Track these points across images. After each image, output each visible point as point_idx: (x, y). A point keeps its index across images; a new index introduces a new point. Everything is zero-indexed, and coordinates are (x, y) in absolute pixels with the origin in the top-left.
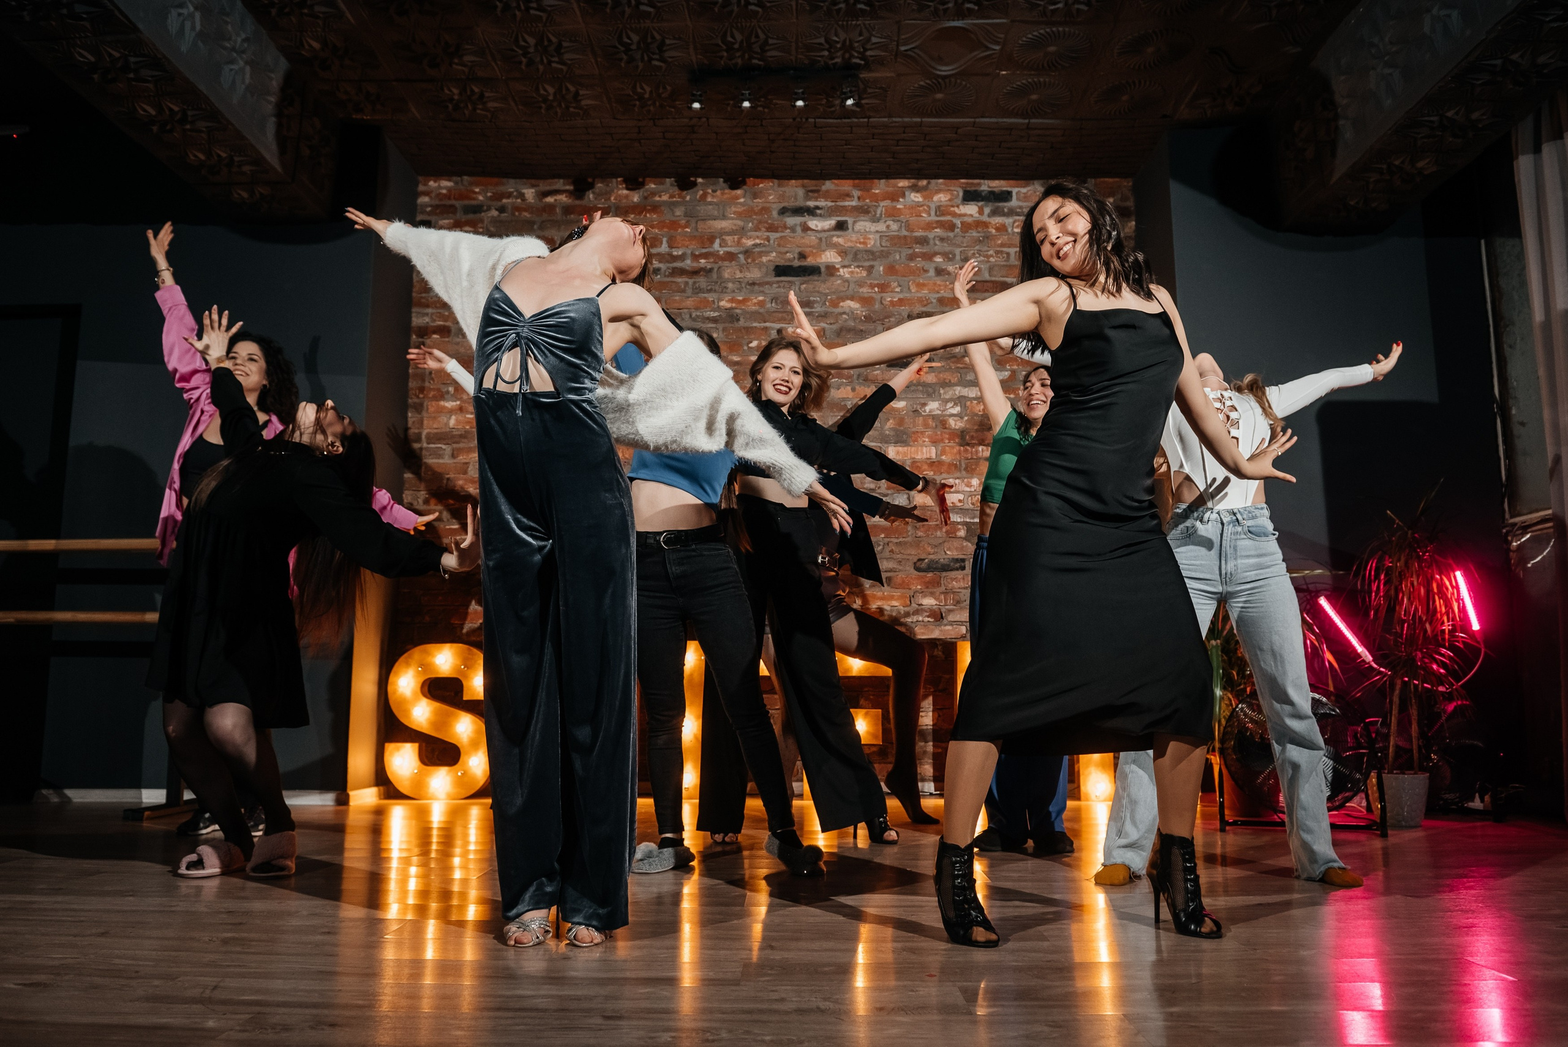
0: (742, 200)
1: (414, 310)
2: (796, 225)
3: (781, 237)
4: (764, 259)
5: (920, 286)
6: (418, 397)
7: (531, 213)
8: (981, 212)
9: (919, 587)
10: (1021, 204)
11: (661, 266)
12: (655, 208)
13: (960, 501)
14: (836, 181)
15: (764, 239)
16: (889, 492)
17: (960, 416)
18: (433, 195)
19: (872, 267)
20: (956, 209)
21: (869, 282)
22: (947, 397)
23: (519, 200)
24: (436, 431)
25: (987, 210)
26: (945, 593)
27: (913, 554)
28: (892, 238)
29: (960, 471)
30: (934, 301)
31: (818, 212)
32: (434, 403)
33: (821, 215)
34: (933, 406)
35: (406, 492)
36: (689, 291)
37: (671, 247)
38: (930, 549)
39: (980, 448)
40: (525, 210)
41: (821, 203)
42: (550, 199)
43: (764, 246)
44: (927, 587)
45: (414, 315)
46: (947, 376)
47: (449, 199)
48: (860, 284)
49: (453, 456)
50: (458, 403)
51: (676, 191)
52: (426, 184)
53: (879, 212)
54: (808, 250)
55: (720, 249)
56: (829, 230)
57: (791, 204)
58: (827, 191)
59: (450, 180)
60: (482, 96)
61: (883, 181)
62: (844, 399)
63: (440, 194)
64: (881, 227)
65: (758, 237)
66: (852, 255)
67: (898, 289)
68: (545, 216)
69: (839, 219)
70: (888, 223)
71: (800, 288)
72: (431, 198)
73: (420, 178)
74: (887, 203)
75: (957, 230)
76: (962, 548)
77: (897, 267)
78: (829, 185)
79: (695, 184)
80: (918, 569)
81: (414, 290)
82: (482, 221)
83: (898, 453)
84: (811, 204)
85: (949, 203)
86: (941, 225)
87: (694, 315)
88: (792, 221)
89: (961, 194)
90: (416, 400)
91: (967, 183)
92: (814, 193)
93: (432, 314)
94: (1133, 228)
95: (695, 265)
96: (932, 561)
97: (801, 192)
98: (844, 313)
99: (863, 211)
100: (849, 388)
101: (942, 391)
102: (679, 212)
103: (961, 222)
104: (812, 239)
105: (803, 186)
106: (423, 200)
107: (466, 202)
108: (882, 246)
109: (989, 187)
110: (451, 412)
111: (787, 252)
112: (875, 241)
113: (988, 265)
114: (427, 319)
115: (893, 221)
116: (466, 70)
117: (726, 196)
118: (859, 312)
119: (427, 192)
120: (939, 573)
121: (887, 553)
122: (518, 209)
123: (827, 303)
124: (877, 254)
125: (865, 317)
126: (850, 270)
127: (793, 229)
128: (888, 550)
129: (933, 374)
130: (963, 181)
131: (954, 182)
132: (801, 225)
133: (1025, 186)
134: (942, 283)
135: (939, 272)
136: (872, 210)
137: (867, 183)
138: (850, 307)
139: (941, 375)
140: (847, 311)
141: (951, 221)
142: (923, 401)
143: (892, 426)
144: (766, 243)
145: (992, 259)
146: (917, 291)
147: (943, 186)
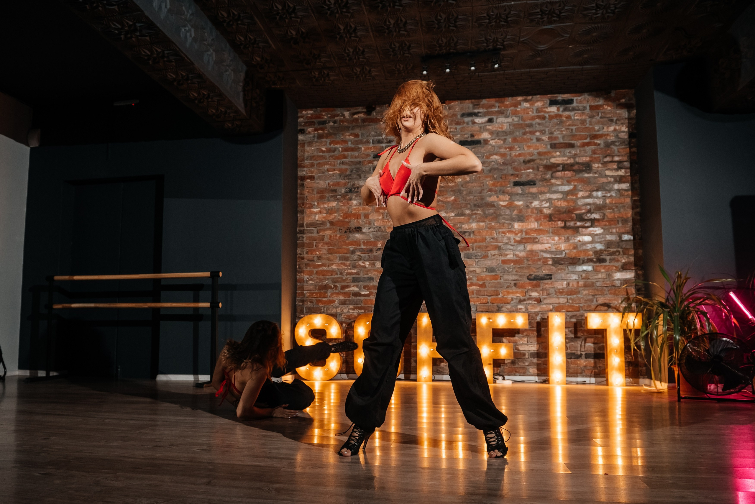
1: (299, 169)
2: (469, 121)
3: (462, 128)
5: (529, 147)
6: (302, 207)
7: (348, 123)
8: (558, 110)
9: (530, 288)
10: (578, 105)
13: (549, 247)
14: (488, 100)
15: (454, 129)
16: (515, 244)
17: (549, 208)
18: (305, 117)
19: (505, 139)
20: (546, 109)
21: (504, 146)
22: (543, 199)
23: (342, 118)
24: (310, 222)
25: (561, 109)
26: (542, 290)
27: (527, 272)
28: (514, 125)
29: (549, 233)
30: (536, 154)
31: (480, 114)
32: (309, 210)
33: (481, 116)
34: (536, 203)
35: (298, 249)
38: (535, 270)
39: (559, 222)
40: (345, 122)
41: (481, 110)
42: (356, 116)
43: (454, 132)
44: (534, 288)
45: (298, 171)
46: (543, 189)
47: (312, 119)
48: (500, 147)
49: (318, 233)
50: (319, 209)
52: (301, 113)
53: (508, 113)
54: (475, 133)
56: (485, 123)
57: (466, 111)
58: (484, 105)
59: (312, 110)
60: (328, 74)
61: (510, 98)
62: (493, 202)
63: (308, 117)
64: (510, 120)
66: (496, 134)
67: (518, 149)
68: (354, 124)
69: (490, 117)
70: (513, 118)
72: (304, 119)
73: (299, 110)
74: (512, 108)
75: (547, 119)
76: (550, 269)
77: (518, 138)
78: (484, 102)
80: (529, 279)
81: (298, 160)
82: (326, 128)
83: (519, 226)
84: (476, 111)
85: (543, 107)
86: (539, 117)
88: (467, 119)
89: (548, 102)
90: (301, 209)
91: (551, 97)
92: (476, 106)
93: (306, 170)
94: (635, 113)
96: (536, 276)
97: (471, 106)
98: (493, 161)
99: (501, 113)
100: (495, 196)
101: (540, 196)
103: (549, 116)
104: (476, 127)
105: (472, 103)
106: (301, 120)
107: (319, 120)
108: (510, 129)
109: (562, 97)
110: (316, 213)
111: (465, 134)
112: (507, 126)
113: (562, 135)
114: (304, 173)
115: (516, 116)
116: (322, 64)
118: (500, 161)
119: (302, 117)
120: (539, 281)
121: (514, 272)
122: (342, 121)
123: (485, 157)
124: (508, 133)
125: (503, 163)
126: (495, 141)
127: (468, 124)
128: (515, 270)
129: (536, 188)
130: (549, 95)
131: (546, 96)
132: (471, 121)
133: (580, 96)
134: (540, 145)
135: (538, 140)
136: (505, 112)
137: (503, 99)
138: (495, 158)
139: (540, 189)
140: (494, 160)
141: (543, 115)
142: (531, 201)
143: (516, 213)
144: (455, 130)
145: (564, 133)
146: (528, 150)
147: (539, 99)
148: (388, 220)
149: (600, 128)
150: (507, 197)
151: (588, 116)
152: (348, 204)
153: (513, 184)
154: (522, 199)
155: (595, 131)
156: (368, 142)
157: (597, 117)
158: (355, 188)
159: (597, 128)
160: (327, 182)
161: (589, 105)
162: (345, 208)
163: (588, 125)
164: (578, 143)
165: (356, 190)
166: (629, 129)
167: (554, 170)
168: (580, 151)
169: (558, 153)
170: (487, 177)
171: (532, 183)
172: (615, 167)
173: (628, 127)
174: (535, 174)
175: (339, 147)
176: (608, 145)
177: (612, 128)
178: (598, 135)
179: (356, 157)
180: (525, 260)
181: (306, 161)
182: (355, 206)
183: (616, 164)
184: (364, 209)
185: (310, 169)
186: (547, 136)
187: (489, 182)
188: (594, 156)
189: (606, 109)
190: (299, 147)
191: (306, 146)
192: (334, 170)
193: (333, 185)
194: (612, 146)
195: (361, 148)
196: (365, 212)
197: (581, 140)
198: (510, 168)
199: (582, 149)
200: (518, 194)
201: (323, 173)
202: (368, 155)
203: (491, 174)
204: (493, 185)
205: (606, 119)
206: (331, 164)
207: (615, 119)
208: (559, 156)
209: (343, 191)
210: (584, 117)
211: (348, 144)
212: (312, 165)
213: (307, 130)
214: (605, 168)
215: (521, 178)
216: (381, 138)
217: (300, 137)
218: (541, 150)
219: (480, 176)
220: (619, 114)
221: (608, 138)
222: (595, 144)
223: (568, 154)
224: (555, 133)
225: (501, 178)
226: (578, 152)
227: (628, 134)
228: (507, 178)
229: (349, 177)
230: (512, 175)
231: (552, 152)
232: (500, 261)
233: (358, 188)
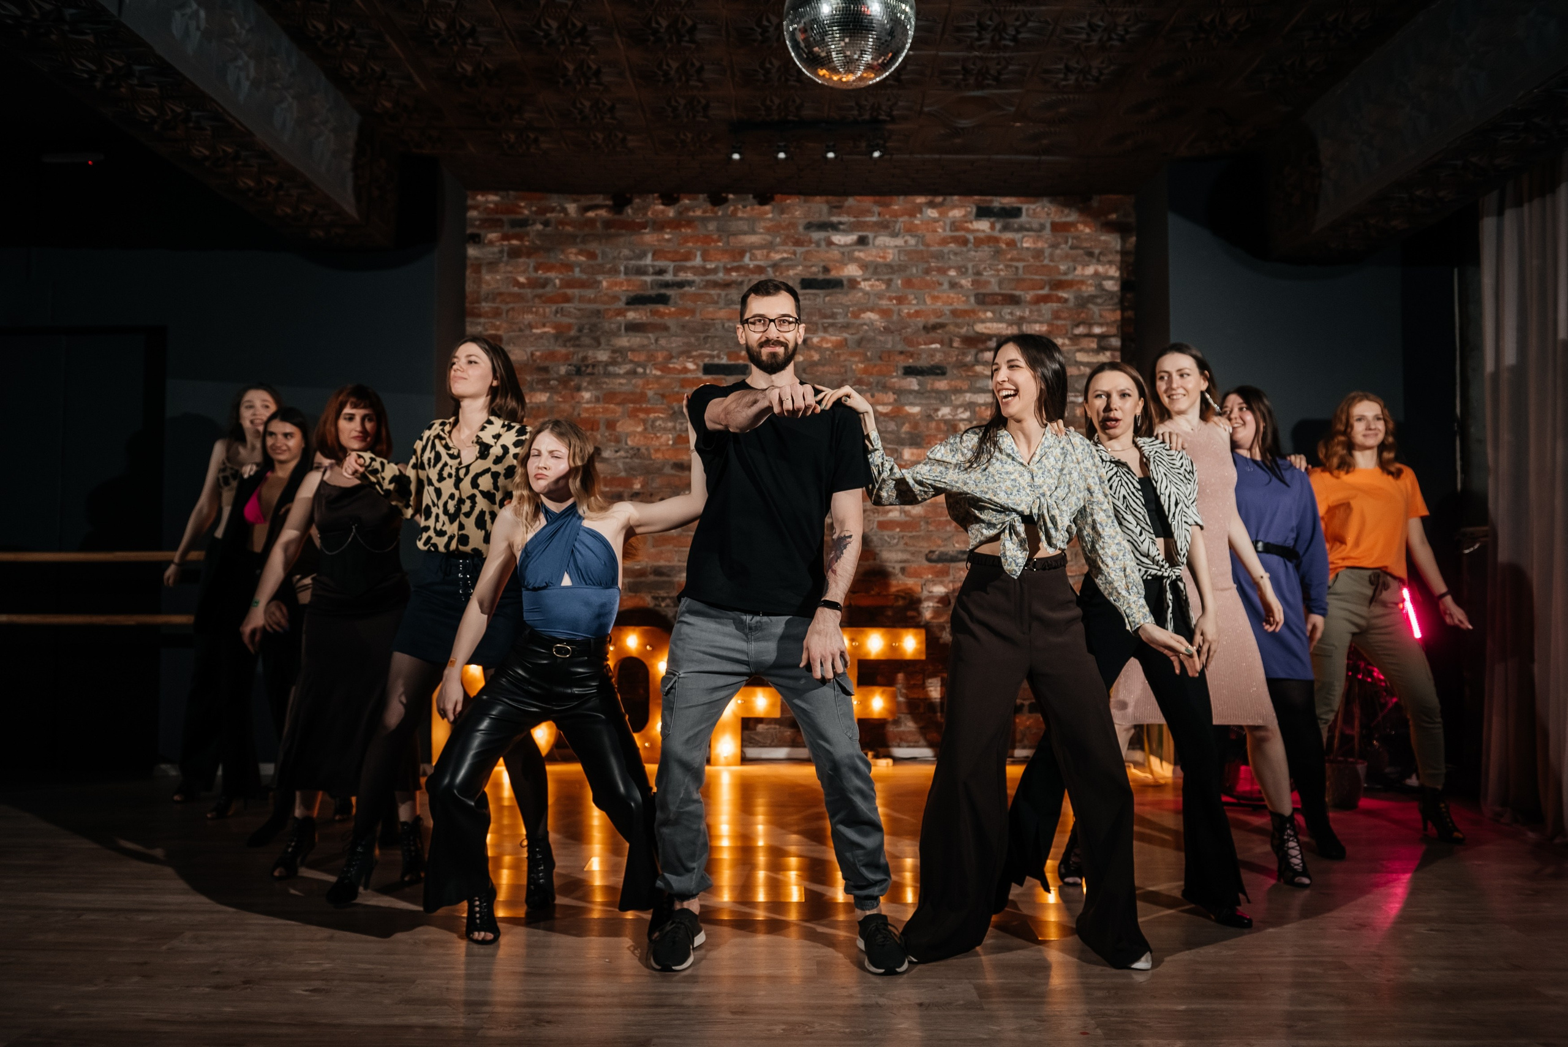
0: (770, 216)
1: (468, 319)
2: (820, 239)
3: (807, 252)
4: (791, 273)
5: (935, 298)
7: (574, 227)
8: (992, 227)
9: (930, 576)
10: (1029, 219)
11: (696, 278)
12: (690, 223)
14: (858, 198)
15: (791, 254)
18: (481, 209)
19: (890, 280)
20: (969, 225)
21: (888, 294)
22: (958, 403)
23: (562, 215)
25: (998, 226)
26: (953, 582)
27: (925, 547)
28: (908, 253)
30: (948, 313)
31: (842, 227)
33: (843, 231)
34: (945, 411)
36: (722, 303)
37: (704, 260)
38: (940, 542)
40: (567, 224)
42: (591, 214)
43: (791, 259)
44: (937, 576)
45: (467, 324)
46: (958, 383)
47: (497, 213)
48: (880, 296)
51: (709, 206)
52: (474, 199)
53: (897, 227)
54: (831, 265)
55: (749, 263)
56: (850, 245)
57: (815, 218)
58: (850, 207)
59: (496, 195)
60: (536, 140)
61: (901, 198)
63: (488, 208)
64: (899, 242)
65: (785, 251)
66: (873, 269)
67: (914, 302)
68: (587, 230)
69: (861, 234)
70: (906, 238)
71: (824, 300)
72: (479, 211)
73: (469, 193)
74: (905, 218)
75: (970, 245)
77: (914, 280)
78: (851, 201)
79: (726, 200)
80: (929, 560)
81: (467, 301)
82: (528, 234)
83: (912, 454)
84: (835, 219)
85: (964, 219)
86: (955, 240)
87: (726, 325)
88: (816, 235)
89: (975, 210)
91: (980, 200)
92: (836, 208)
93: (484, 324)
94: (1134, 243)
95: (727, 277)
96: (942, 553)
97: (825, 208)
98: (865, 324)
99: (884, 227)
101: (953, 398)
102: (712, 226)
103: (975, 238)
104: (835, 253)
105: (827, 202)
106: (473, 214)
107: (513, 216)
108: (900, 260)
109: (1001, 203)
111: (812, 266)
112: (894, 254)
113: (997, 279)
114: (480, 329)
115: (911, 236)
116: (524, 123)
117: (755, 212)
118: (878, 323)
119: (475, 208)
120: (947, 564)
121: (901, 546)
122: (561, 223)
123: (849, 315)
124: (896, 268)
125: (884, 328)
126: (870, 283)
127: (818, 245)
128: (902, 542)
129: (946, 382)
130: (976, 197)
131: (969, 198)
132: (825, 240)
133: (1034, 203)
134: (955, 296)
135: (953, 285)
136: (891, 225)
137: (887, 199)
138: (870, 318)
139: (953, 383)
140: (868, 321)
141: (964, 237)
142: (935, 407)
143: (908, 430)
144: (793, 257)
145: (1002, 273)
146: (932, 304)
147: (957, 203)
148: (655, 434)
149: (1069, 268)
150: (891, 397)
151: (1046, 242)
152: (573, 398)
153: (903, 371)
154: (918, 401)
155: (1059, 273)
156: (615, 271)
157: (1063, 246)
158: (587, 366)
159: (1063, 268)
160: (529, 350)
161: (1049, 221)
162: (566, 407)
163: (1046, 262)
164: (1029, 296)
165: (589, 370)
166: (1121, 274)
167: (981, 346)
168: (1031, 311)
169: (989, 314)
170: (853, 354)
171: (938, 371)
172: (1094, 345)
173: (1121, 269)
174: (944, 352)
175: (556, 278)
176: (1083, 302)
177: (1090, 270)
178: (1066, 281)
179: (590, 301)
180: (922, 523)
181: (484, 304)
182: (587, 403)
183: (1096, 340)
184: (606, 410)
185: (493, 321)
186: (970, 279)
187: (857, 366)
188: (1055, 322)
189: (1082, 231)
190: (468, 272)
191: (484, 271)
192: (544, 325)
193: (541, 357)
194: (1091, 306)
195: (600, 282)
196: (609, 416)
197: (1033, 289)
198: (898, 338)
199: (1034, 308)
200: (911, 392)
201: (521, 330)
202: (615, 298)
203: (861, 350)
204: (865, 371)
205: (1081, 252)
206: (536, 313)
207: (1097, 251)
208: (991, 320)
209: (563, 370)
210: (1040, 245)
211: (572, 271)
212: (497, 313)
213: (486, 236)
214: (1076, 347)
215: (919, 359)
216: (642, 263)
217: (472, 251)
218: (959, 306)
219: (840, 351)
220: (1105, 242)
221: (1084, 288)
222: (1060, 300)
223: (1008, 317)
224: (985, 274)
225: (880, 358)
226: (1027, 313)
227: (1119, 283)
228: (891, 358)
229: (575, 341)
230: (901, 353)
231: (979, 311)
232: (876, 523)
233: (594, 366)
